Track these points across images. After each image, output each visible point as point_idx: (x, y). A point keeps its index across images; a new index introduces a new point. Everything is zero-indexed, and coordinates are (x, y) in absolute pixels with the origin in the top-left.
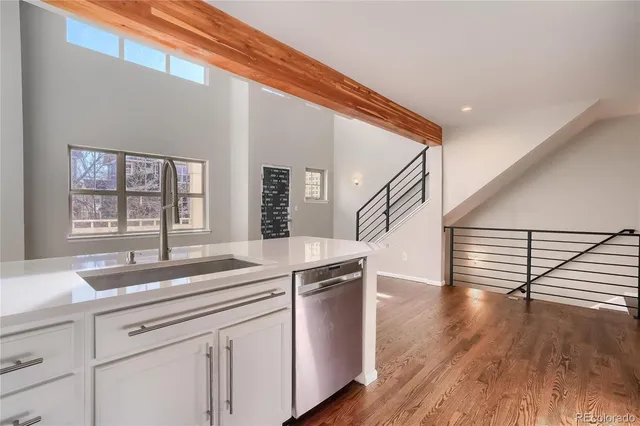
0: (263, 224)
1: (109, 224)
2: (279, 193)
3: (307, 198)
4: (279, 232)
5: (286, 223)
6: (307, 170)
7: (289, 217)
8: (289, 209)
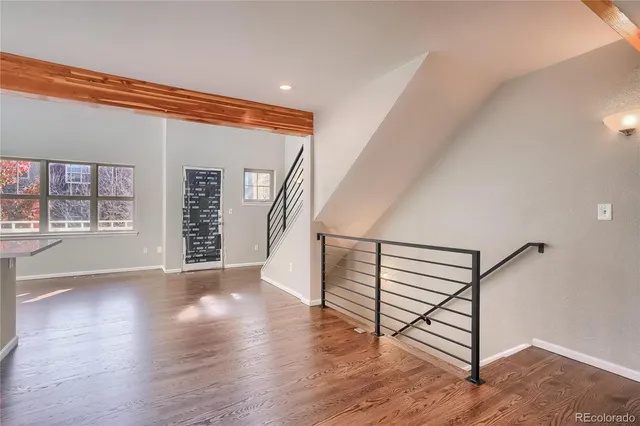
0: (184, 227)
1: (32, 225)
2: (208, 195)
3: (246, 201)
4: (207, 235)
5: (217, 226)
6: (246, 170)
7: (220, 220)
8: (220, 212)
